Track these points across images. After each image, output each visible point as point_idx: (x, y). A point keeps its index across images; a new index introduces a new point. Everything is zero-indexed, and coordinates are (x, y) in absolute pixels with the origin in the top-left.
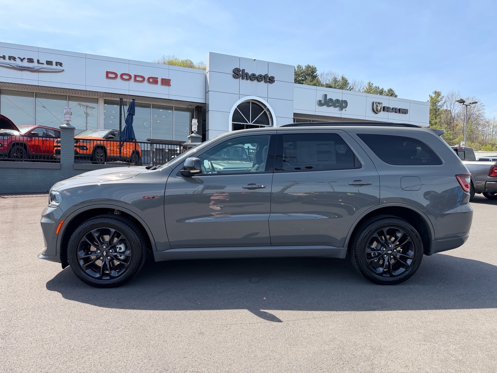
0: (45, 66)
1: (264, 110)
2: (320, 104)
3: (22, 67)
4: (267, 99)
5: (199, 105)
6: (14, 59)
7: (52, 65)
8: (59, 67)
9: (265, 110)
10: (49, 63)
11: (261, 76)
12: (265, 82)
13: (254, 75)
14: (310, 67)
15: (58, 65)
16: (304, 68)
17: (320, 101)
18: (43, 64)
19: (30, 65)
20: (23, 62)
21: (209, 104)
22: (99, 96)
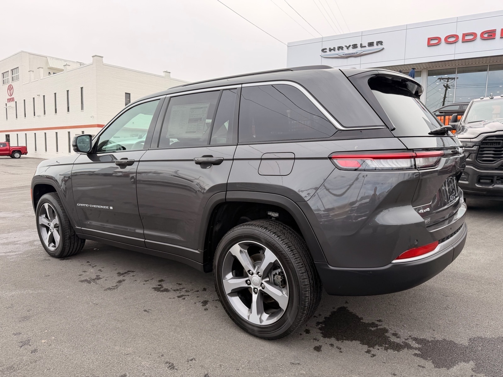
0: (367, 48)
3: (347, 54)
6: (343, 48)
7: (373, 46)
8: (380, 47)
10: (371, 44)
15: (379, 45)
18: (365, 47)
19: (354, 51)
20: (349, 50)
22: (422, 68)
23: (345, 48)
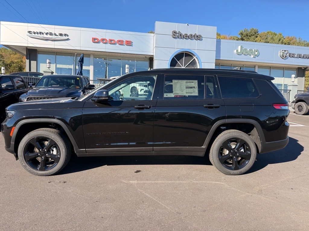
0: (59, 36)
1: (193, 58)
2: (237, 53)
3: (46, 38)
4: (196, 50)
5: (151, 56)
6: (43, 33)
8: (67, 37)
9: (195, 58)
10: (61, 35)
11: (191, 35)
12: (195, 39)
13: (186, 35)
14: (254, 30)
16: (249, 30)
17: (237, 50)
18: (57, 35)
20: (47, 35)
22: (91, 53)
23: (45, 34)
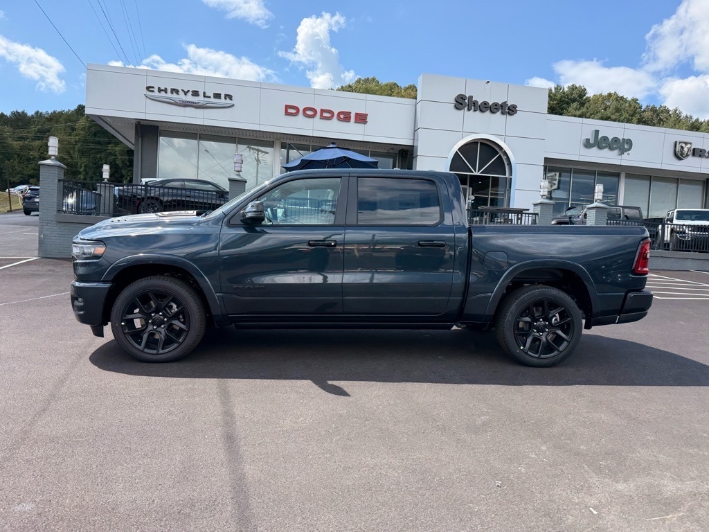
0: (212, 100)
2: (588, 144)
3: (184, 102)
4: (505, 137)
5: (404, 148)
6: (177, 92)
7: (220, 98)
8: (228, 101)
9: (500, 153)
10: (217, 96)
11: (496, 105)
12: (503, 113)
13: (485, 104)
14: (576, 88)
15: (228, 99)
16: (566, 89)
17: (588, 140)
18: (210, 97)
19: (195, 99)
20: (187, 96)
21: (417, 147)
22: (276, 138)
